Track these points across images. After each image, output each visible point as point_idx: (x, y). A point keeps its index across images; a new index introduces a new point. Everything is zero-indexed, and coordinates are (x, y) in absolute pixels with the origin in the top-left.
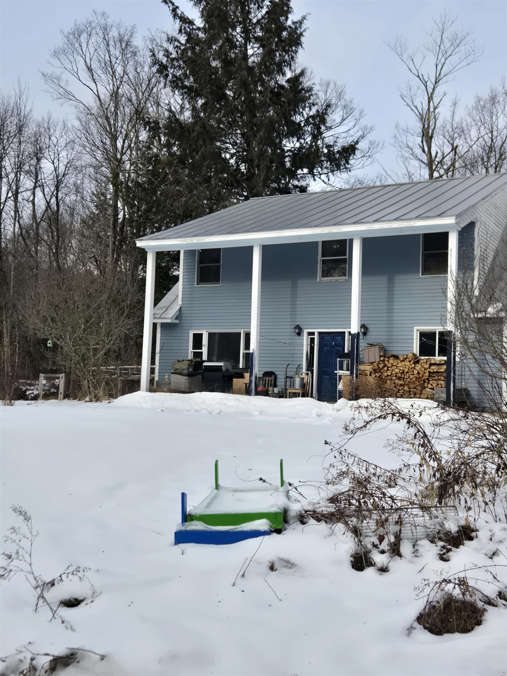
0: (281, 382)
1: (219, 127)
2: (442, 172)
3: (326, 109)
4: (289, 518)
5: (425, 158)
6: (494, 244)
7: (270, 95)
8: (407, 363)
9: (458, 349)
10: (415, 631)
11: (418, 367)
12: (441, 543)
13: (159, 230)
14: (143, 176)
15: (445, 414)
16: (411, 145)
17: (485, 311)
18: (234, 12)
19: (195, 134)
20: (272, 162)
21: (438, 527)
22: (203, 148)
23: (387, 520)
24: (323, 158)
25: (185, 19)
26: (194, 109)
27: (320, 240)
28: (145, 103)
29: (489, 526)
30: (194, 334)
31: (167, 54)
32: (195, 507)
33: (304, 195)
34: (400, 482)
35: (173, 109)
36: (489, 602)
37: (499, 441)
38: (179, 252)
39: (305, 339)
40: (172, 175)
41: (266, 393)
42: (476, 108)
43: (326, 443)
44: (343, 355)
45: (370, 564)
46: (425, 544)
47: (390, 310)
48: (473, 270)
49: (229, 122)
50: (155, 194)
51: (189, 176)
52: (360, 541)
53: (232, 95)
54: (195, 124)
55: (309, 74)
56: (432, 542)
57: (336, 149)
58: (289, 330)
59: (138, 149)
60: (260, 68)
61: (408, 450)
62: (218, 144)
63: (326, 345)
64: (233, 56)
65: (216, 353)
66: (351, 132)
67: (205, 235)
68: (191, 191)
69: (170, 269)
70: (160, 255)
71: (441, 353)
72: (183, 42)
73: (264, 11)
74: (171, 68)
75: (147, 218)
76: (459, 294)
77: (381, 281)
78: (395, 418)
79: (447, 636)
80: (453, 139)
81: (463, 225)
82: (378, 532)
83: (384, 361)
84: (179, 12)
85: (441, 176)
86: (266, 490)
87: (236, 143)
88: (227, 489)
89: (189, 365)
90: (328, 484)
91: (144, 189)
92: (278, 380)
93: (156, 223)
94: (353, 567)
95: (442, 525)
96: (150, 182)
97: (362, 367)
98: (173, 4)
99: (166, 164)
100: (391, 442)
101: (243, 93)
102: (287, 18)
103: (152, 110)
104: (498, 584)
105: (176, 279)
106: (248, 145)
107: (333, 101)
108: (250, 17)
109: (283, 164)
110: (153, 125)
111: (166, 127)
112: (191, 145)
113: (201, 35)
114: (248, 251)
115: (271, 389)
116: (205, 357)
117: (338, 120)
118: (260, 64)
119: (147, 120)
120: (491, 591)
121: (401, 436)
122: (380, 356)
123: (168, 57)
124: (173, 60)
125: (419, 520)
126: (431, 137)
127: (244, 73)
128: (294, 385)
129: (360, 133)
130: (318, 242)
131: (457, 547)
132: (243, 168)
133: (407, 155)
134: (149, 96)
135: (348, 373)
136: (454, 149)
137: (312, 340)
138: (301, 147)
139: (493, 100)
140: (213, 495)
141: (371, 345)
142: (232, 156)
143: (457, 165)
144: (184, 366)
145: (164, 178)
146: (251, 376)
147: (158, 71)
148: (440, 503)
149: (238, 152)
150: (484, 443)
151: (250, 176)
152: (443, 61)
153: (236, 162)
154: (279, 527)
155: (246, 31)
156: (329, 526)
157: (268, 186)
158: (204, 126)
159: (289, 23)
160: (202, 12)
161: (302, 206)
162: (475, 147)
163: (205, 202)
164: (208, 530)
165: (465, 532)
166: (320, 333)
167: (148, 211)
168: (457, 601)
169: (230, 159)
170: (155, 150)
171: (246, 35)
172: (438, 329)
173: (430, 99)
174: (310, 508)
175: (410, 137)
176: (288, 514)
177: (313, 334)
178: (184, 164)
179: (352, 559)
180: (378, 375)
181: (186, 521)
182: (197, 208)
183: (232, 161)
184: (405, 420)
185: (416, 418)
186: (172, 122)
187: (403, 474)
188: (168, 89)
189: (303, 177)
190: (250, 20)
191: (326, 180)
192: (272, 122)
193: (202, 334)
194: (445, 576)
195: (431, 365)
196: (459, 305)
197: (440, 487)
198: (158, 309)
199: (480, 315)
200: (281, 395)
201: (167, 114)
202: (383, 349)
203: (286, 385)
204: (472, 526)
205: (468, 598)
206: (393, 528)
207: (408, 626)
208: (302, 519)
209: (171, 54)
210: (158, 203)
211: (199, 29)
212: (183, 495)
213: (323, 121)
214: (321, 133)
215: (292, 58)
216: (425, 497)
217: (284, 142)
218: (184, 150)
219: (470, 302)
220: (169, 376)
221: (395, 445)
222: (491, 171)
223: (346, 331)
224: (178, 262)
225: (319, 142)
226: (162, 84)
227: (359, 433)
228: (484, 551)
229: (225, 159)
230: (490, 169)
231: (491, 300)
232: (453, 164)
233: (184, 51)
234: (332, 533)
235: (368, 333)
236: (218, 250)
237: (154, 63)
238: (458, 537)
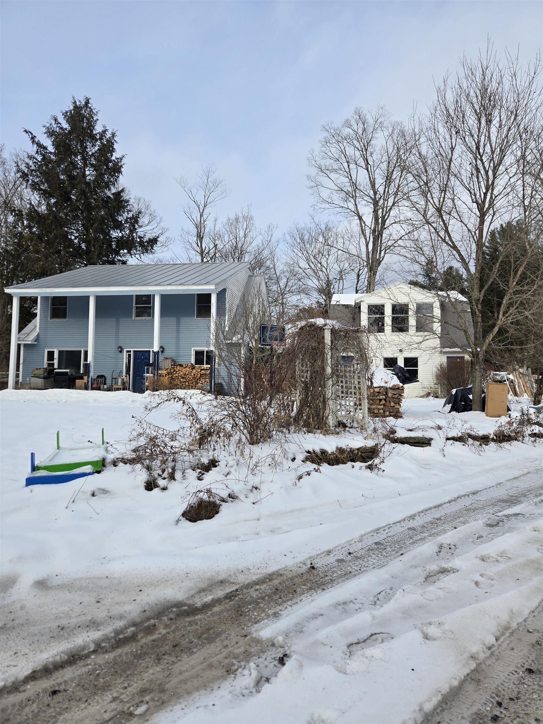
0: (109, 381)
1: (66, 218)
2: (209, 259)
3: (139, 215)
4: (106, 464)
5: (199, 250)
6: (237, 302)
7: (101, 202)
8: (188, 369)
9: (217, 360)
10: (180, 522)
11: (194, 371)
12: (199, 470)
13: (23, 282)
14: (11, 245)
15: (205, 397)
16: (191, 241)
17: (232, 339)
18: (76, 146)
19: (49, 221)
20: (103, 244)
21: (197, 461)
22: (55, 231)
23: (167, 460)
24: (137, 244)
25: (41, 145)
26: (48, 205)
27: (135, 294)
28: (12, 197)
29: (226, 459)
30: (48, 352)
31: (28, 166)
32: (41, 462)
33: (124, 266)
34: (178, 438)
35: (33, 203)
36: (224, 500)
37: (233, 411)
38: (37, 297)
39: (125, 355)
40: (33, 247)
41: (99, 389)
42: (227, 223)
43: (133, 417)
44: (149, 365)
45: (157, 486)
46: (190, 471)
47: (178, 338)
48: (225, 315)
49: (73, 216)
50: (20, 258)
51: (45, 248)
52: (150, 473)
53: (75, 198)
54: (49, 215)
55: (127, 192)
56: (194, 470)
57: (145, 239)
58: (114, 349)
59: (7, 227)
60: (94, 184)
61: (184, 419)
62: (66, 229)
63: (138, 359)
64: (75, 174)
65: (64, 363)
66: (155, 230)
67: (56, 287)
68: (46, 258)
69: (31, 308)
70: (23, 300)
71: (207, 363)
72: (40, 160)
73: (97, 148)
74: (31, 176)
75: (14, 274)
76: (217, 330)
77: (172, 321)
78: (176, 400)
79: (199, 522)
80: (215, 240)
81: (219, 290)
82: (162, 467)
83: (174, 368)
84: (36, 140)
85: (208, 261)
86: (92, 448)
87: (79, 230)
88: (65, 449)
89: (45, 372)
90: (130, 441)
91: (12, 255)
92: (107, 380)
93: (21, 277)
94: (146, 489)
95: (199, 460)
96: (16, 250)
97: (160, 372)
98: (32, 134)
99: (28, 239)
100: (174, 415)
101: (83, 198)
102: (112, 155)
103: (17, 202)
104: (228, 490)
105: (35, 315)
106: (87, 232)
107: (143, 211)
108: (87, 150)
109: (111, 246)
110: (17, 212)
111: (27, 215)
112: (46, 228)
113: (53, 157)
114: (87, 298)
115: (102, 386)
116: (56, 366)
117: (147, 222)
118: (94, 181)
119: (12, 208)
120: (224, 494)
121: (180, 410)
122: (172, 365)
123: (28, 168)
124: (32, 170)
125: (186, 458)
126: (202, 238)
127: (84, 186)
128: (117, 383)
129: (160, 231)
130: (132, 296)
131: (208, 472)
132: (83, 246)
133: (188, 247)
134: (15, 192)
135: (152, 375)
136: (216, 246)
137: (130, 356)
138: (122, 237)
139: (237, 220)
140: (55, 453)
141: (166, 358)
142: (76, 238)
143: (217, 255)
144: (41, 372)
145: (27, 248)
146: (88, 377)
147: (21, 177)
148: (200, 448)
149: (80, 235)
150: (226, 413)
151: (88, 252)
152: (208, 194)
153: (79, 242)
154: (99, 470)
155: (84, 159)
156: (132, 466)
157: (101, 259)
158: (55, 217)
159: (113, 158)
160: (53, 142)
161: (123, 273)
162: (227, 246)
163: (57, 266)
164: (50, 475)
165: (212, 463)
166: (134, 351)
167: (15, 269)
168: (205, 502)
169: (75, 239)
170: (20, 229)
171: (84, 162)
172: (206, 349)
173: (201, 215)
174: (120, 456)
175: (190, 237)
176: (106, 461)
177: (130, 351)
178: (41, 240)
179: (145, 484)
180: (170, 376)
181: (34, 471)
182: (51, 269)
183: (76, 241)
184: (182, 402)
185: (188, 400)
186: (32, 212)
187: (180, 433)
188: (29, 190)
189: (124, 255)
190: (87, 152)
191: (139, 258)
192: (103, 217)
193: (54, 352)
194: (199, 489)
195: (201, 370)
196: (217, 336)
197: (200, 439)
198: (22, 335)
199: (229, 342)
200: (109, 390)
201: (28, 206)
202: (174, 361)
203: (112, 383)
204: (216, 459)
205: (211, 499)
206: (171, 464)
207: (177, 519)
208: (115, 464)
209: (31, 166)
210: (22, 264)
211: (51, 153)
212: (33, 455)
213: (137, 222)
214: (136, 229)
215: (116, 180)
216: (192, 445)
217: (111, 232)
218: (42, 231)
219: (223, 334)
220: (30, 379)
221: (176, 416)
222: (236, 260)
223: (151, 350)
224: (37, 304)
225: (134, 234)
226: (25, 186)
227: (154, 410)
228: (222, 473)
229: (71, 239)
230: (235, 259)
231: (235, 334)
232: (215, 255)
233: (40, 166)
234: (134, 470)
235: (165, 352)
236: (65, 298)
237: (18, 171)
238: (208, 466)
